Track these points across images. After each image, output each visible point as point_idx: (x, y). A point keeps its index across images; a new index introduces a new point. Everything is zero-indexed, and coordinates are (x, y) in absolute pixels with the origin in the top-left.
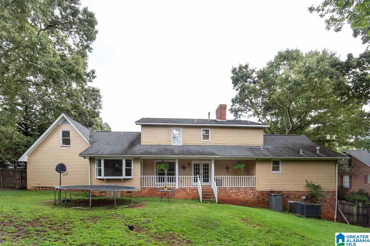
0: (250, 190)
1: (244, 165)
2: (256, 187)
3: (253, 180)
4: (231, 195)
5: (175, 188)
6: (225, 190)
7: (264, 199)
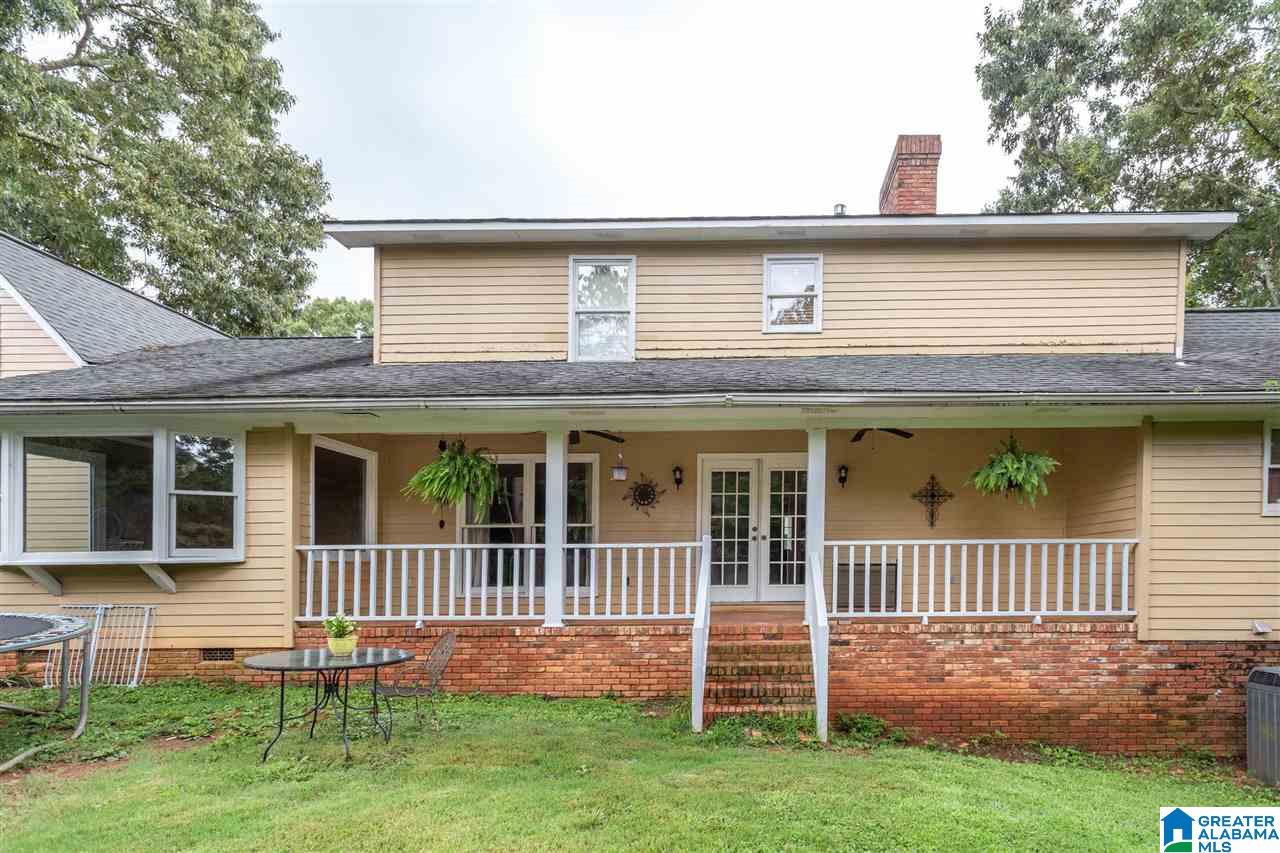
0: (1093, 633)
1: (1051, 462)
2: (1140, 610)
3: (1117, 564)
4: (948, 667)
5: (543, 621)
6: (899, 635)
7: (1195, 699)
